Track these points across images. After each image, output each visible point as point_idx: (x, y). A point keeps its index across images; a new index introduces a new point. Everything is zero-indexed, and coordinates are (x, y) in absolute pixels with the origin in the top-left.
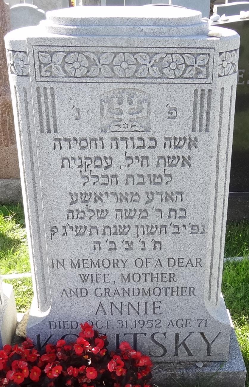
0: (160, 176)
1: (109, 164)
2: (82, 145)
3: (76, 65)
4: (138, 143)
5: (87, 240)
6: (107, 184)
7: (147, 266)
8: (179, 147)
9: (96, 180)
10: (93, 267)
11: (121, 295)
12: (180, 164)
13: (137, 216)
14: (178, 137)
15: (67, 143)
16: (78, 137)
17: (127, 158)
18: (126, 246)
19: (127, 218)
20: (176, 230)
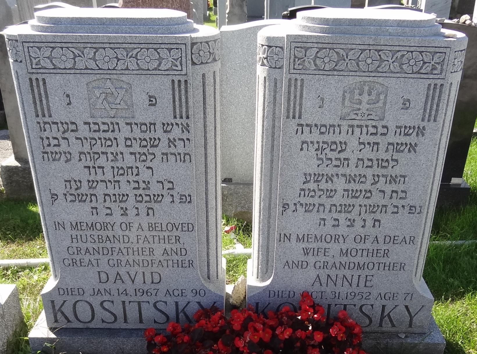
0: (387, 161)
1: (343, 149)
2: (321, 131)
3: (327, 60)
4: (372, 130)
5: (315, 217)
6: (339, 166)
7: (364, 243)
8: (408, 135)
9: (330, 162)
10: (316, 241)
11: (338, 268)
12: (406, 150)
13: (362, 196)
14: (408, 125)
15: (309, 128)
16: (319, 123)
17: (360, 143)
18: (349, 223)
19: (352, 197)
20: (396, 210)
